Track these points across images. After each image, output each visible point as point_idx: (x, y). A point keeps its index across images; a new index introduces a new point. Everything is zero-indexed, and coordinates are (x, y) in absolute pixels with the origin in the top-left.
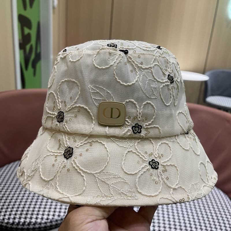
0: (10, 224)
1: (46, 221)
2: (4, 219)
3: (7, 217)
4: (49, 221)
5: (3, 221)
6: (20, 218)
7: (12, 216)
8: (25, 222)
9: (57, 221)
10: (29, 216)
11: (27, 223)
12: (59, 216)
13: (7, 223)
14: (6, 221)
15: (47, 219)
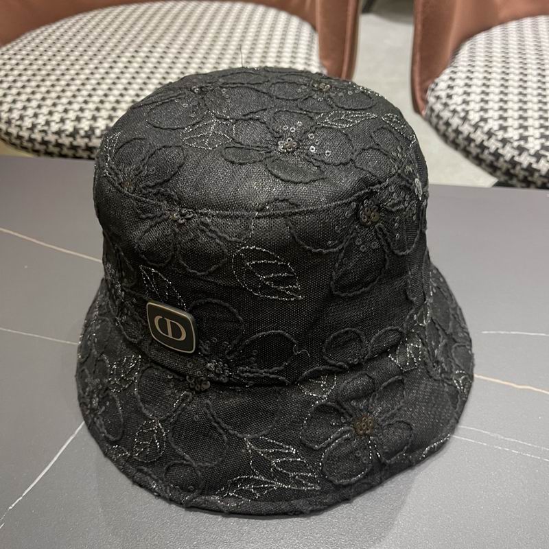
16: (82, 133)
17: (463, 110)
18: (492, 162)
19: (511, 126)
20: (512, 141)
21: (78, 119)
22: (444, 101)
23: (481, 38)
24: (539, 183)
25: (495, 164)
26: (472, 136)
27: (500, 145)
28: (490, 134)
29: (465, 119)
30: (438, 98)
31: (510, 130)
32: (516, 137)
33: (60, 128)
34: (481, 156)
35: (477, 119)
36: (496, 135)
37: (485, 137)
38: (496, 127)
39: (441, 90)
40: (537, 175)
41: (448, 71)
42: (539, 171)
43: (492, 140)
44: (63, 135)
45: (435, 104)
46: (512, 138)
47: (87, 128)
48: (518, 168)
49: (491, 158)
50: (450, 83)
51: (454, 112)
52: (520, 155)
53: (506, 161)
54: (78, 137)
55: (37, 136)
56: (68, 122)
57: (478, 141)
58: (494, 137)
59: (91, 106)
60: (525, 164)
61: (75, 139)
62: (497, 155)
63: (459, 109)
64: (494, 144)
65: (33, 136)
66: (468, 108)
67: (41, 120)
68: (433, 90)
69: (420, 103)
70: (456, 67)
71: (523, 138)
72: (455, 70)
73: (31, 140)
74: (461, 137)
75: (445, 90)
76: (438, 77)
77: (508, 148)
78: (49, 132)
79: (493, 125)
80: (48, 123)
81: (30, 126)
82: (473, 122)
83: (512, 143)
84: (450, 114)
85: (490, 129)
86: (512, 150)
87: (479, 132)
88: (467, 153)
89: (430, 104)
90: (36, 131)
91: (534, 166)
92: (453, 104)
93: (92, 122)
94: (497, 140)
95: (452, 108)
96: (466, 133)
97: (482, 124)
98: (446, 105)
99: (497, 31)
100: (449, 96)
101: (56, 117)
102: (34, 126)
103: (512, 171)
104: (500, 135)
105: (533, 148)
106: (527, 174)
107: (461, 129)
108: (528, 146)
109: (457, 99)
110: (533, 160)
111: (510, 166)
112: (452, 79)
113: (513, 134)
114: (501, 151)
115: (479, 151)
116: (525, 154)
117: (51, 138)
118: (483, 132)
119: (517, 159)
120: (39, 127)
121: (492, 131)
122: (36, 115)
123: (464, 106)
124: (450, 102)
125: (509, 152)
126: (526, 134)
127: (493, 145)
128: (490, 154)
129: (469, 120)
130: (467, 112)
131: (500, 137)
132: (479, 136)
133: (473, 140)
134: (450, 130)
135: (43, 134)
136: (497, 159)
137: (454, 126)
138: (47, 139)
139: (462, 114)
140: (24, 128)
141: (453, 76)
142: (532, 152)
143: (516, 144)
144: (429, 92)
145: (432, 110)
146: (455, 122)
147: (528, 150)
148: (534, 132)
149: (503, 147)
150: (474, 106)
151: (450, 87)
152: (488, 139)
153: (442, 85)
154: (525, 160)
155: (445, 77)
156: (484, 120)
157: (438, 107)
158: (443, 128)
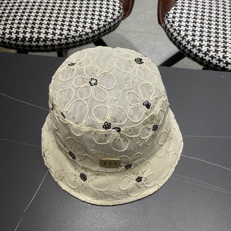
1: (60, 37)
2: (4, 34)
3: (7, 31)
4: (64, 37)
5: (3, 36)
6: (25, 32)
7: (14, 30)
8: (31, 38)
9: (74, 37)
10: (36, 30)
11: (34, 39)
12: (76, 31)
13: (10, 39)
14: (7, 36)
15: (61, 35)
17: (179, 30)
18: (188, 54)
19: (197, 40)
20: (196, 46)
21: (17, 32)
22: (171, 24)
24: (205, 64)
25: (190, 54)
26: (181, 42)
27: (192, 47)
29: (179, 34)
30: (169, 22)
32: (198, 45)
33: (10, 37)
34: (184, 50)
35: (184, 35)
36: (191, 43)
37: (186, 43)
38: (191, 40)
41: (173, 8)
42: (205, 60)
43: (189, 45)
44: (12, 40)
46: (196, 45)
47: (22, 37)
48: (198, 57)
49: (188, 52)
50: (174, 15)
51: (175, 30)
52: (199, 53)
53: (193, 54)
54: (18, 41)
56: (13, 34)
57: (184, 44)
58: (190, 44)
59: (22, 25)
61: (17, 42)
62: (190, 51)
63: (177, 29)
64: (189, 47)
68: (167, 17)
69: (161, 21)
71: (201, 46)
72: (176, 7)
74: (177, 41)
75: (171, 18)
76: (169, 11)
77: (195, 49)
79: (190, 38)
82: (182, 36)
83: (196, 47)
84: (173, 31)
86: (196, 50)
87: (184, 41)
89: (166, 24)
91: (204, 58)
94: (191, 45)
95: (174, 28)
96: (179, 40)
97: (185, 37)
98: (172, 26)
100: (173, 22)
103: (196, 58)
105: (204, 50)
106: (201, 60)
107: (177, 38)
108: (203, 49)
109: (176, 24)
110: (204, 55)
111: (195, 56)
112: (175, 13)
113: (197, 43)
115: (184, 48)
116: (201, 53)
117: (6, 41)
118: (185, 41)
121: (189, 41)
123: (179, 28)
124: (174, 25)
126: (202, 44)
128: (188, 50)
130: (180, 31)
131: (192, 44)
132: (184, 42)
133: (182, 44)
134: (173, 37)
135: (2, 39)
136: (191, 53)
137: (175, 36)
139: (178, 32)
141: (175, 11)
142: (204, 52)
143: (198, 48)
144: (165, 18)
145: (166, 27)
146: (175, 34)
147: (202, 51)
148: (205, 43)
149: (193, 49)
150: (183, 28)
151: (174, 17)
152: (188, 44)
153: (171, 16)
154: (201, 55)
155: (172, 11)
156: (186, 35)
157: (169, 26)
158: (170, 36)
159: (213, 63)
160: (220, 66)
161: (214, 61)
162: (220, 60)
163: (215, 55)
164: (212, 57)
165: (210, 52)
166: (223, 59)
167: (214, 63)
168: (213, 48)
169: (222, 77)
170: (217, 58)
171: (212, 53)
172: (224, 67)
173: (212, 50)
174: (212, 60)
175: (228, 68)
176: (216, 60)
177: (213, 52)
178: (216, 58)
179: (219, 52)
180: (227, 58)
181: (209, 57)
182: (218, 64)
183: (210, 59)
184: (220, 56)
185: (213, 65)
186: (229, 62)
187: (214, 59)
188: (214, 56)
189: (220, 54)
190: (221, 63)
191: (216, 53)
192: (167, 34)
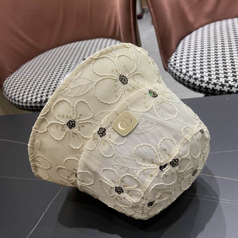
0: (39, 103)
5: (31, 102)
7: (39, 95)
13: (35, 103)
14: (34, 101)
16: (43, 101)
18: (193, 87)
19: (198, 73)
20: (198, 78)
21: (42, 97)
22: (173, 66)
23: (187, 38)
24: (211, 92)
25: (194, 87)
26: (184, 78)
27: (194, 80)
28: (190, 77)
29: (181, 72)
30: (171, 65)
31: (197, 74)
32: (200, 77)
34: (189, 85)
35: (185, 72)
36: (192, 77)
37: (189, 78)
38: (192, 74)
39: (172, 62)
40: (209, 90)
41: (174, 54)
42: (209, 88)
43: (192, 79)
44: (37, 103)
45: (170, 67)
46: (198, 77)
47: (45, 99)
48: (202, 88)
49: (192, 86)
50: (175, 59)
51: (177, 70)
52: (202, 83)
53: (197, 86)
54: (42, 103)
55: (28, 105)
56: (38, 98)
57: (187, 80)
58: (192, 78)
59: (46, 91)
60: (204, 86)
61: (41, 104)
63: (179, 69)
65: (27, 105)
66: (182, 68)
67: (29, 99)
69: (166, 67)
70: (177, 52)
71: (202, 77)
72: (176, 53)
73: (27, 107)
74: (181, 79)
75: (173, 62)
76: (171, 57)
77: (197, 81)
78: (32, 103)
79: (191, 73)
80: (31, 100)
81: (25, 101)
82: (184, 73)
83: (198, 79)
84: (176, 71)
85: (190, 75)
87: (186, 77)
88: (184, 85)
90: (28, 103)
91: (208, 87)
92: (177, 67)
93: (46, 97)
95: (176, 69)
96: (182, 77)
97: (187, 73)
98: (174, 68)
99: (194, 33)
100: (175, 64)
101: (34, 97)
102: (27, 101)
103: (201, 90)
104: (194, 77)
105: (206, 80)
106: (206, 90)
107: (180, 76)
108: (204, 79)
109: (178, 65)
110: (207, 85)
111: (199, 88)
112: (176, 57)
113: (198, 76)
114: (195, 83)
115: (188, 83)
116: (203, 83)
117: (33, 105)
118: (188, 77)
119: (201, 85)
120: (29, 102)
121: (191, 76)
122: (27, 98)
123: (180, 67)
124: (175, 66)
125: (198, 83)
126: (203, 75)
127: (192, 81)
128: (192, 84)
129: (183, 73)
130: (181, 69)
131: (194, 78)
132: (187, 78)
133: (185, 80)
134: (177, 77)
135: (30, 104)
136: (195, 86)
137: (178, 75)
138: (32, 105)
139: (180, 71)
140: (24, 103)
141: (176, 56)
142: (206, 82)
143: (200, 79)
144: (168, 63)
145: (170, 70)
146: (178, 74)
147: (204, 81)
148: (206, 74)
149: (196, 81)
150: (184, 67)
151: (175, 61)
152: (190, 79)
153: (172, 60)
154: (204, 85)
155: (173, 57)
156: (188, 72)
157: (172, 69)
158: (175, 76)
159: (217, 90)
160: (225, 91)
161: (218, 88)
162: (223, 85)
163: (217, 81)
164: (215, 84)
165: (211, 80)
166: (226, 84)
167: (219, 89)
168: (214, 77)
169: (227, 99)
170: (220, 84)
171: (214, 81)
172: (229, 90)
173: (213, 78)
174: (215, 87)
175: (233, 91)
176: (219, 86)
177: (215, 79)
178: (218, 84)
179: (221, 78)
180: (230, 82)
181: (212, 85)
182: (222, 89)
183: (214, 86)
184: (222, 82)
185: (218, 91)
186: (232, 85)
187: (217, 85)
188: (216, 83)
189: (221, 80)
190: (225, 87)
191: (217, 80)
192: (172, 76)
